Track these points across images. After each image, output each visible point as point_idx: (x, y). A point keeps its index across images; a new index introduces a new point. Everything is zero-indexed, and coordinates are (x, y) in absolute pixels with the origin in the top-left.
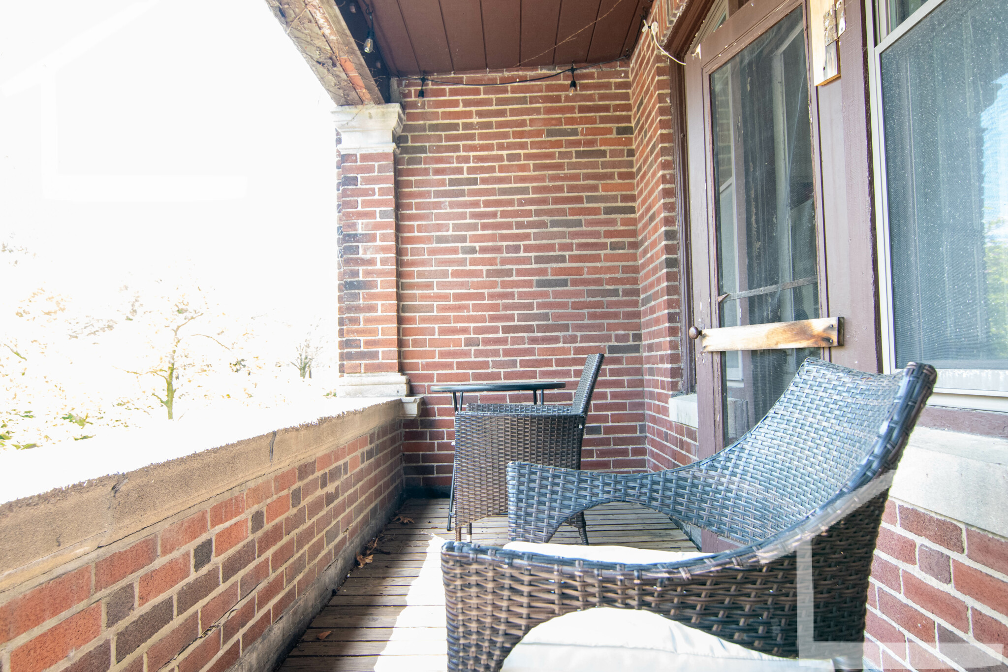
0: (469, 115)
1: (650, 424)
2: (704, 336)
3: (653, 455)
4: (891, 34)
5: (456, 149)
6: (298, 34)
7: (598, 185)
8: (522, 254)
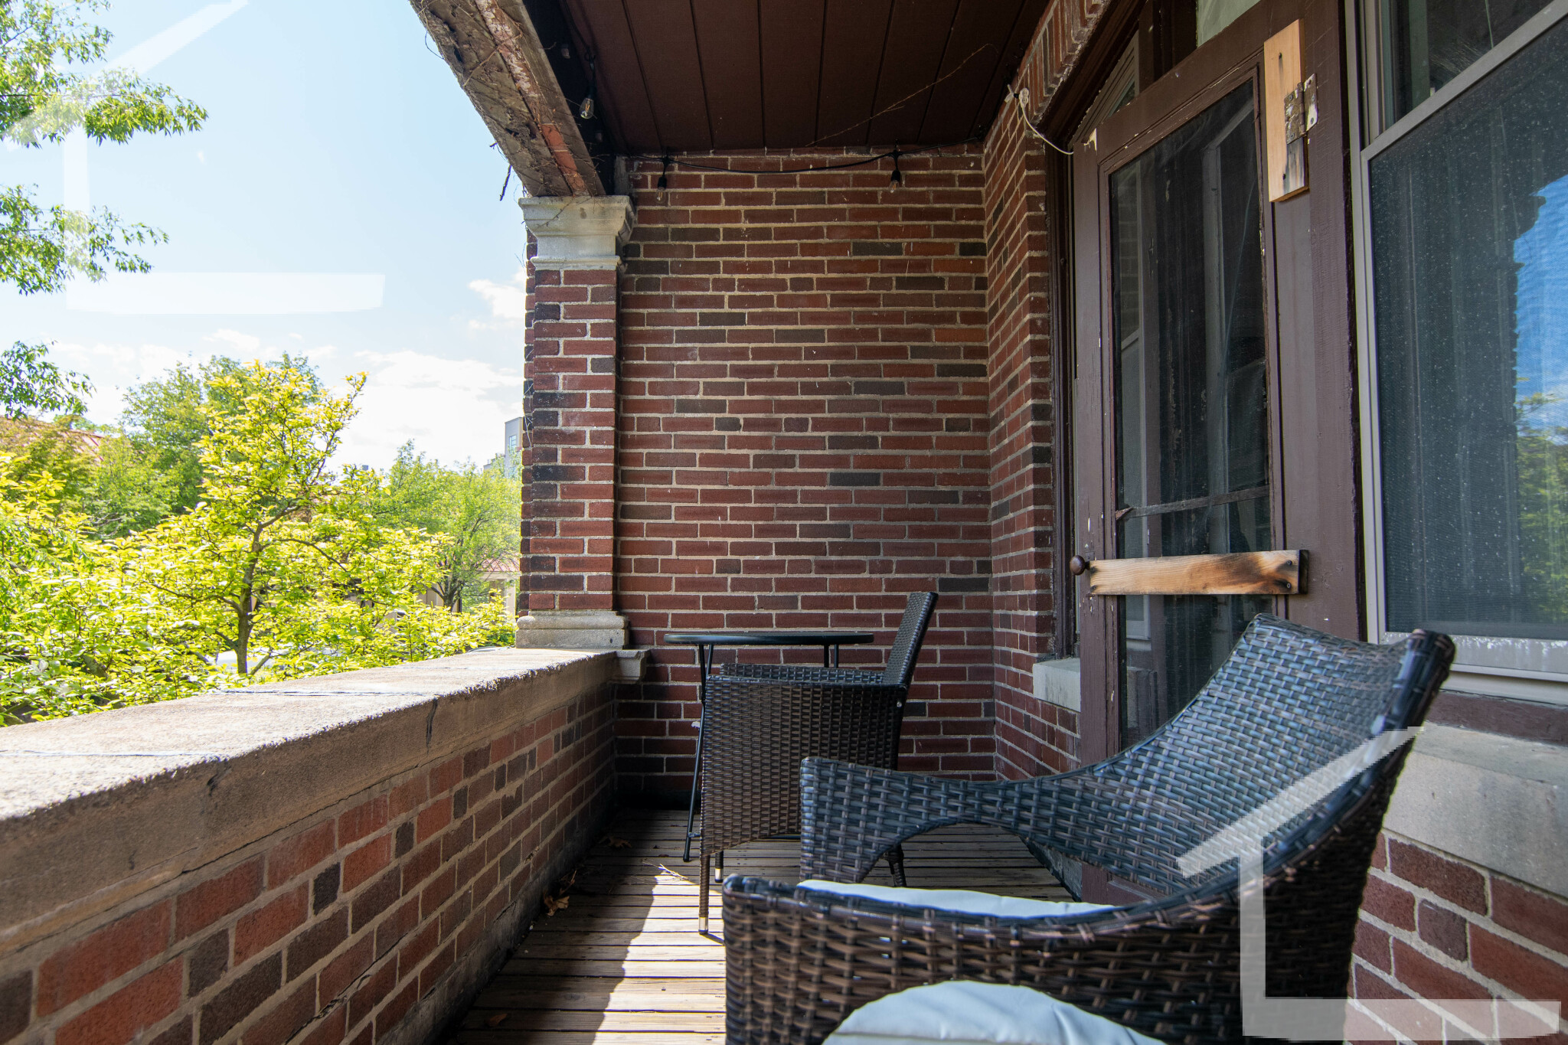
0: (734, 217)
1: (1002, 703)
2: (1094, 571)
3: (1005, 750)
4: (1386, 133)
5: (713, 268)
6: (480, 87)
7: (930, 330)
8: (809, 433)
